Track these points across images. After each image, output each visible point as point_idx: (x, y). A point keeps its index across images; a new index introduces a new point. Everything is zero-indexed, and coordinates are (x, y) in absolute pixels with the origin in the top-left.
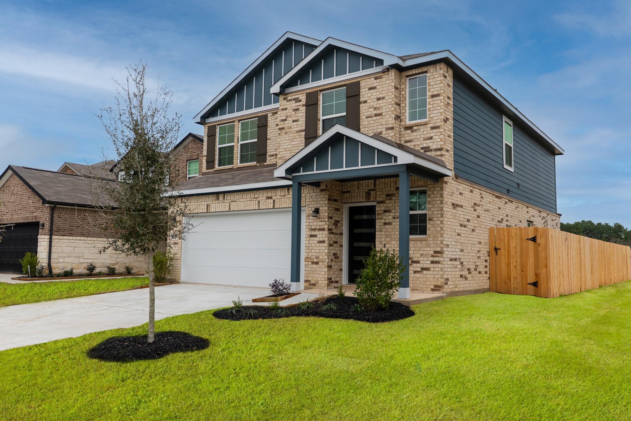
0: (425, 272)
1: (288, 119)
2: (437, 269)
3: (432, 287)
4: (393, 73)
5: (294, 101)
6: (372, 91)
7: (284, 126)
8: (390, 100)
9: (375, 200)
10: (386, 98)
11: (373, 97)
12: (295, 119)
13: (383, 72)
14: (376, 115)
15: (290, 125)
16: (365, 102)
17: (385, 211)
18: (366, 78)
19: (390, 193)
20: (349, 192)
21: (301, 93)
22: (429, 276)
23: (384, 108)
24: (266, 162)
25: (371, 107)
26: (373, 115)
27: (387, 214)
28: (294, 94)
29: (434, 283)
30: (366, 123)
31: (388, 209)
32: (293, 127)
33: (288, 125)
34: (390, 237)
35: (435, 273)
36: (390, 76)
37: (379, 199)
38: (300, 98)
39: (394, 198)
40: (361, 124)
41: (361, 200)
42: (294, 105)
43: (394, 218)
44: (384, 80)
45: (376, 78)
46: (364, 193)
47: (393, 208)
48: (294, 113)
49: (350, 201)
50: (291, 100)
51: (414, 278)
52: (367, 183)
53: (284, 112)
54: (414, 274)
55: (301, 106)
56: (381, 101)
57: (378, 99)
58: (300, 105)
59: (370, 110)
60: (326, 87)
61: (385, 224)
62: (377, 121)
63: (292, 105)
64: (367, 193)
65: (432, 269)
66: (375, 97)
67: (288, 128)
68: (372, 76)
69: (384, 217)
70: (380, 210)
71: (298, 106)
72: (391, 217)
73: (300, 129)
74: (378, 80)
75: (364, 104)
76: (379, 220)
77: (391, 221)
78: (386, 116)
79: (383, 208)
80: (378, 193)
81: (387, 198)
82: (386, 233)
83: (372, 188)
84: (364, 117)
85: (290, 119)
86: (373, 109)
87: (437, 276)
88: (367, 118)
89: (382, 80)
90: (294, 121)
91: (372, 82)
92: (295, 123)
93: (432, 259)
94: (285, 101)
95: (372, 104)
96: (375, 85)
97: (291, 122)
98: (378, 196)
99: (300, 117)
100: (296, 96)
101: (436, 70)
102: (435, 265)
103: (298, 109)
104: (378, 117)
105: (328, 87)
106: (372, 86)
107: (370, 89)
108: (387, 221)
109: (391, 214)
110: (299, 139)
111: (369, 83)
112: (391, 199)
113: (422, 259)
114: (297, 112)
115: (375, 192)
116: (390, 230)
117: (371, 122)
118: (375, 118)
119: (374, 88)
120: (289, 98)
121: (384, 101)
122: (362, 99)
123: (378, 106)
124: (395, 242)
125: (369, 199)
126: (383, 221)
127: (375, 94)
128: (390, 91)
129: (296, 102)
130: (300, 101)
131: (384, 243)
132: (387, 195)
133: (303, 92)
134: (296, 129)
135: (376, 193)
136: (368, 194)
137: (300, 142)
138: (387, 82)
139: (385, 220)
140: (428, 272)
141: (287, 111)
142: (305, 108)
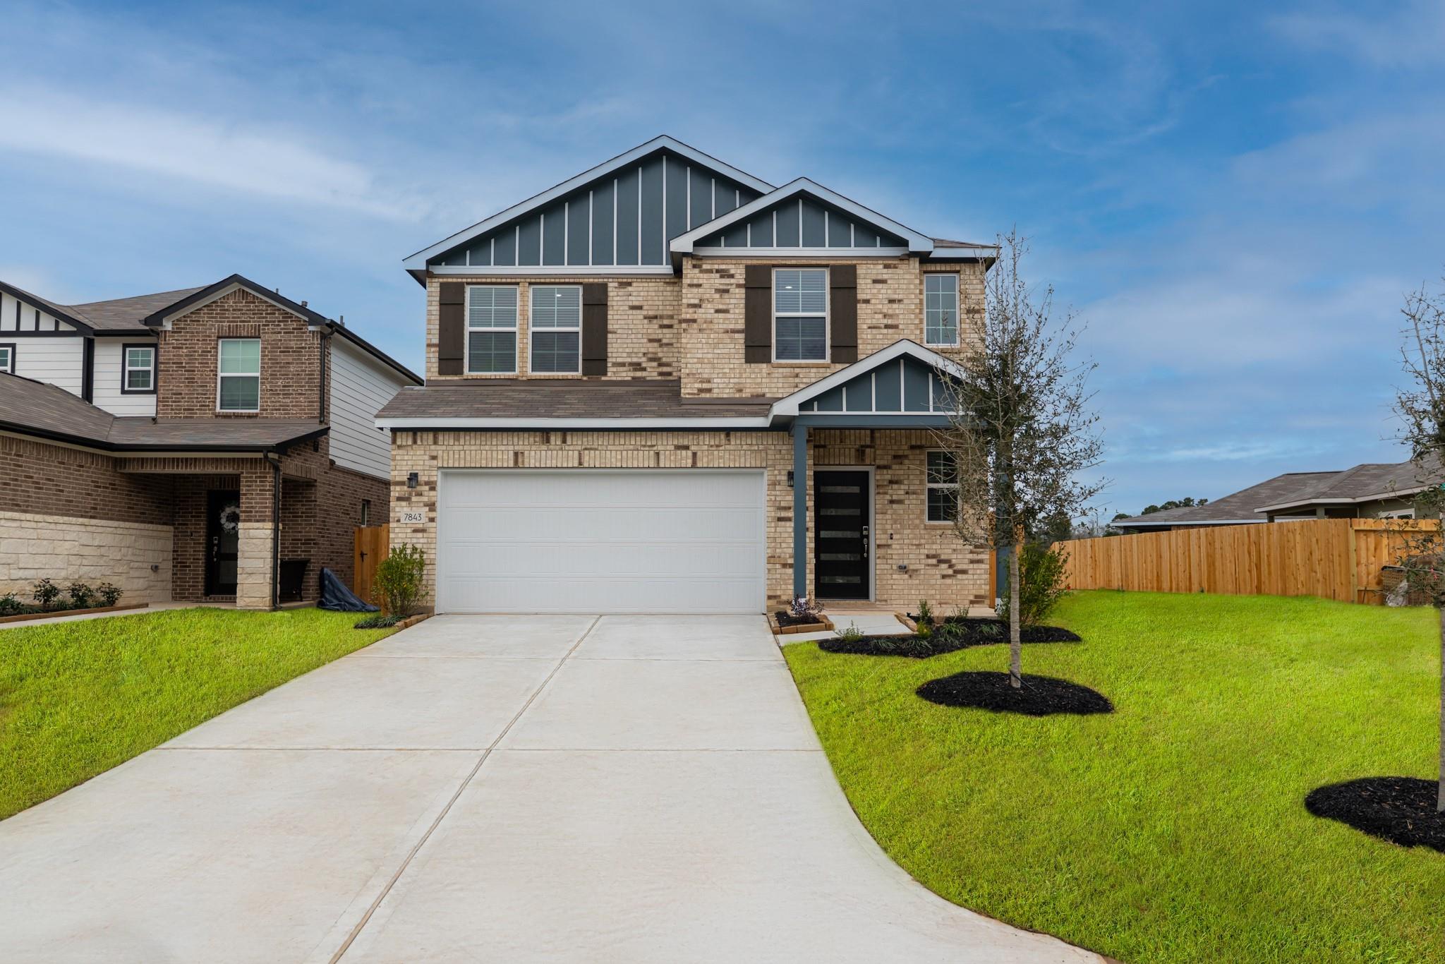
0: (959, 576)
1: (704, 305)
2: (978, 572)
3: (972, 598)
4: (915, 265)
5: (718, 275)
6: (879, 286)
7: (696, 316)
8: (913, 307)
9: (873, 463)
10: (905, 301)
11: (880, 296)
12: (721, 307)
13: (901, 259)
14: (887, 327)
15: (709, 316)
16: (867, 301)
17: (891, 482)
18: (869, 262)
19: (900, 453)
20: (824, 446)
21: (734, 262)
22: (966, 582)
23: (901, 316)
24: (605, 374)
25: (878, 311)
26: (883, 326)
27: (895, 486)
28: (719, 261)
29: (975, 592)
30: (869, 337)
31: (896, 478)
32: (716, 321)
33: (704, 316)
34: (900, 524)
35: (975, 577)
36: (911, 267)
37: (879, 462)
38: (732, 272)
39: (906, 462)
40: (859, 337)
41: (847, 461)
42: (717, 281)
43: (907, 493)
44: (901, 272)
45: (886, 267)
46: (853, 450)
47: (906, 476)
48: (717, 296)
49: (826, 462)
50: (710, 271)
51: (943, 586)
52: (857, 435)
53: (695, 290)
54: (942, 580)
55: (734, 286)
56: (895, 306)
57: (891, 301)
58: (732, 284)
59: (876, 316)
60: (788, 262)
61: (892, 502)
62: (889, 337)
63: (712, 281)
64: (857, 450)
65: (970, 572)
66: (885, 296)
67: (705, 322)
68: (880, 262)
69: (890, 492)
70: (884, 480)
71: (728, 284)
72: (902, 492)
73: (732, 326)
74: (890, 271)
75: (864, 305)
76: (882, 496)
77: (902, 497)
78: (906, 331)
79: (889, 477)
80: (878, 452)
81: (896, 461)
82: (894, 516)
83: (868, 443)
84: (865, 327)
85: (709, 306)
86: (881, 316)
87: (978, 582)
88: (869, 328)
89: (898, 271)
90: (717, 311)
91: (878, 270)
92: (721, 315)
93: (971, 556)
94: (697, 271)
95: (880, 306)
96: (885, 277)
97: (712, 311)
98: (878, 457)
99: (732, 306)
100: (723, 267)
101: (974, 272)
102: (976, 566)
103: (727, 291)
104: (890, 331)
105: (794, 262)
106: (880, 277)
107: (875, 281)
108: (895, 497)
109: (902, 487)
110: (733, 346)
111: (874, 271)
112: (901, 463)
113: (955, 556)
114: (726, 296)
115: (872, 450)
116: (901, 512)
117: (878, 337)
118: (885, 331)
119: (883, 282)
120: (705, 267)
121: (901, 306)
122: (860, 296)
123: (890, 312)
124: (909, 531)
125: (863, 460)
126: (888, 497)
127: (884, 292)
128: (911, 291)
129: (722, 277)
130: (732, 276)
131: (890, 532)
132: (895, 457)
133: (739, 262)
134: (725, 326)
135: (875, 452)
136: (861, 453)
137: (733, 351)
138: (907, 276)
139: (891, 496)
140: (964, 576)
141: (701, 290)
142: (743, 291)
